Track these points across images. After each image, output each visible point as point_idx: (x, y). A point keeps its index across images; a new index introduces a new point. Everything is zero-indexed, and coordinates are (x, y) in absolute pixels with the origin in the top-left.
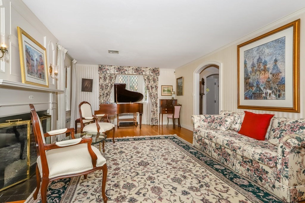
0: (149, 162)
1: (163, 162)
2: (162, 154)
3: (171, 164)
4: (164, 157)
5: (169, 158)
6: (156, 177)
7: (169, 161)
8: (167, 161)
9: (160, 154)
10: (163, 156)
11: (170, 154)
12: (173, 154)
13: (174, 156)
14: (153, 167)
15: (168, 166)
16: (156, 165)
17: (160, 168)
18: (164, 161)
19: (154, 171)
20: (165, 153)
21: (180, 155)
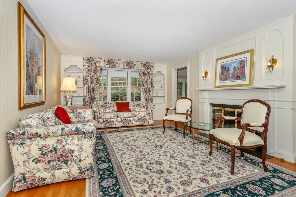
0: (155, 148)
1: (144, 149)
2: (145, 157)
3: (136, 148)
4: (143, 153)
5: (138, 152)
6: (147, 140)
7: (138, 150)
8: (140, 150)
9: (147, 157)
10: (144, 155)
11: (136, 158)
12: (133, 157)
13: (132, 155)
14: (150, 145)
15: (139, 146)
16: (148, 146)
17: (145, 145)
18: (142, 150)
19: (148, 143)
20: (141, 160)
21: (125, 157)
